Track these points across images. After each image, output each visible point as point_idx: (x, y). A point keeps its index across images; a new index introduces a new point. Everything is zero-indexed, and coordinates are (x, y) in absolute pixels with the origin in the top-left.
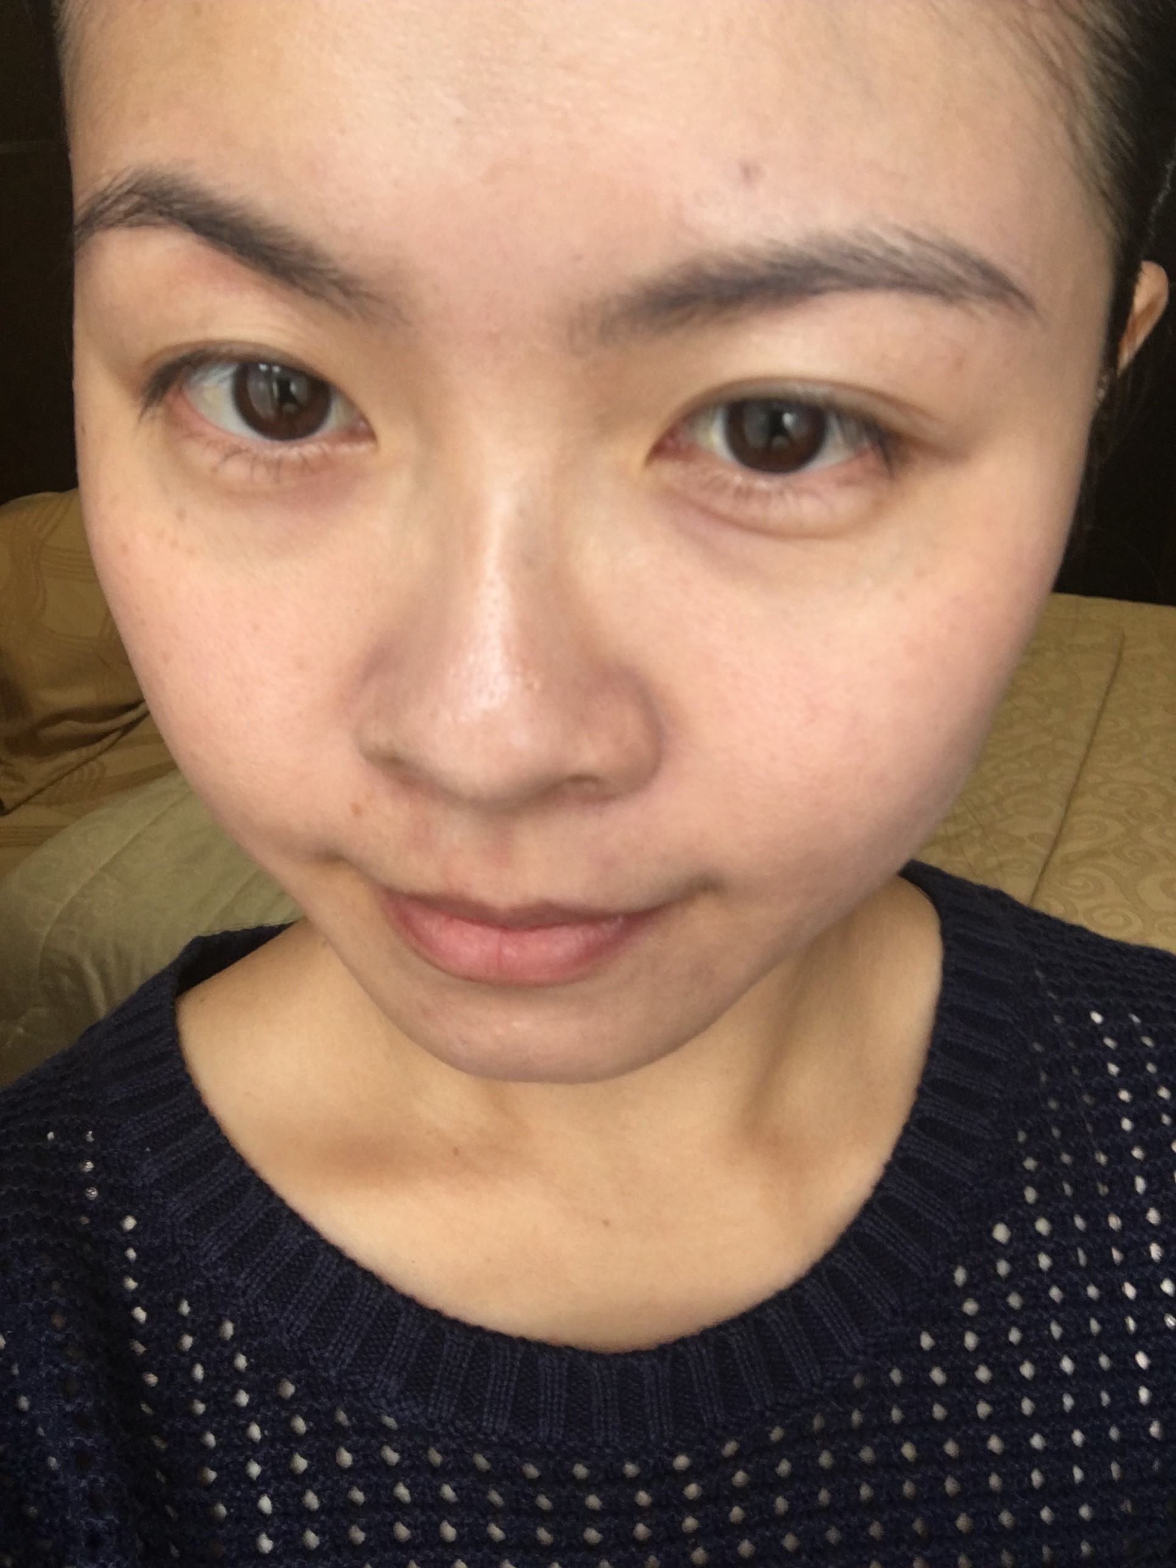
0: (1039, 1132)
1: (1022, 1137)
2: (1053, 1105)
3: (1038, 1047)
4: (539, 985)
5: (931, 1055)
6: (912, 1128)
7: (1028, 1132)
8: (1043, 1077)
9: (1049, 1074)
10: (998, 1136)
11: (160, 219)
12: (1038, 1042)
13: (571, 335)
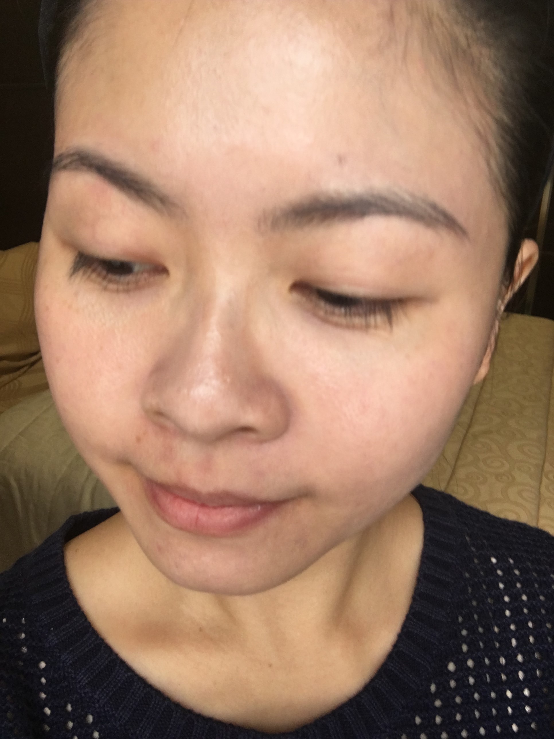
1: (460, 619)
2: (474, 603)
3: (467, 575)
5: (419, 580)
6: (410, 616)
7: (463, 617)
8: (470, 590)
9: (472, 588)
10: (450, 620)
12: (467, 572)
13: (259, 225)
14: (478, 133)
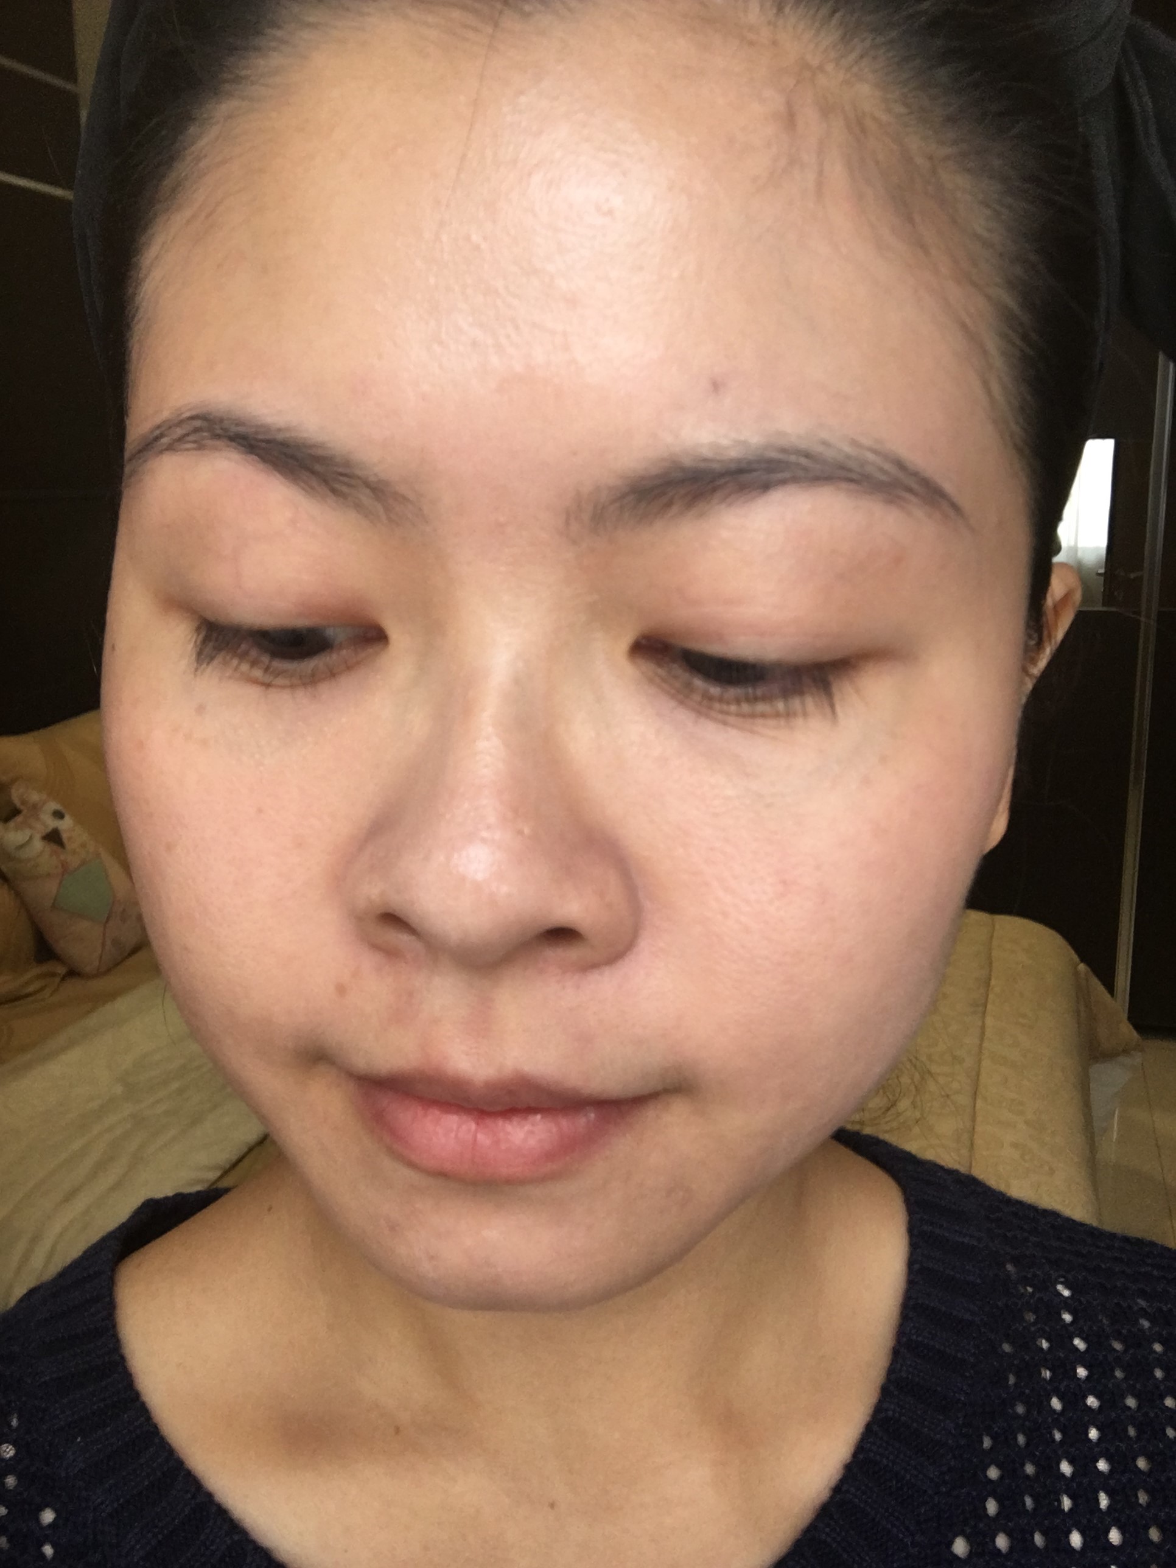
0: (1004, 1439)
1: (987, 1443)
2: (1020, 1409)
3: (1007, 1348)
4: (512, 1182)
5: (896, 1353)
6: (875, 1428)
7: (994, 1438)
8: (1012, 1380)
9: (1018, 1376)
10: (963, 1442)
11: (218, 443)
12: (1008, 1342)
13: (567, 523)
14: (964, 326)
